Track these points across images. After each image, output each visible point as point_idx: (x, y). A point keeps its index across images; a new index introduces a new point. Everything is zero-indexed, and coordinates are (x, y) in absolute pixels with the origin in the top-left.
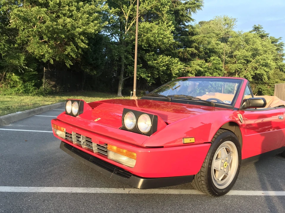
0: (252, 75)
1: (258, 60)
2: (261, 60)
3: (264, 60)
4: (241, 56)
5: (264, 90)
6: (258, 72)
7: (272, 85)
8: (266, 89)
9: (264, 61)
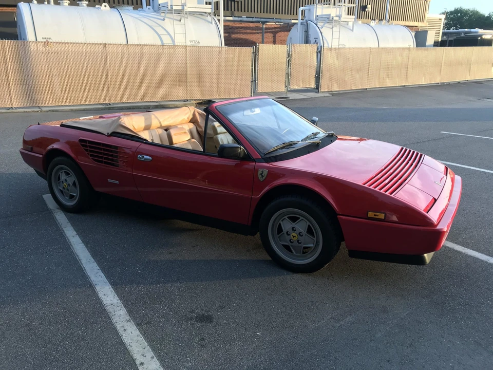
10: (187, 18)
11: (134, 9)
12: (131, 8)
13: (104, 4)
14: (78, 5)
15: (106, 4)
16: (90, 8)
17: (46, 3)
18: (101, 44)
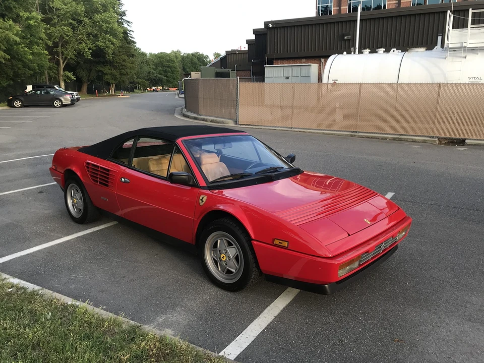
0: (89, 49)
1: (99, 22)
2: (103, 22)
3: (107, 22)
4: (69, 12)
5: (106, 74)
6: (100, 44)
7: (117, 65)
8: (110, 71)
9: (107, 25)
10: (478, 54)
11: (426, 50)
12: (423, 49)
13: (393, 50)
14: (377, 52)
15: (395, 49)
16: (386, 54)
17: (353, 53)
18: (356, 84)
